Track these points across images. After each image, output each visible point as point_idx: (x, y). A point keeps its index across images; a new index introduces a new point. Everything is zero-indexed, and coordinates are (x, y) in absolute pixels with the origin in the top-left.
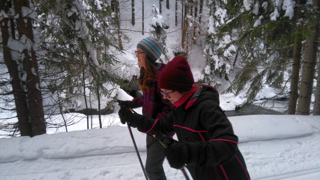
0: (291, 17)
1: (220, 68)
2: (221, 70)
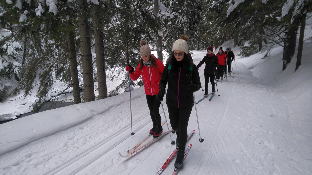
0: (55, 13)
1: (5, 68)
2: (7, 70)
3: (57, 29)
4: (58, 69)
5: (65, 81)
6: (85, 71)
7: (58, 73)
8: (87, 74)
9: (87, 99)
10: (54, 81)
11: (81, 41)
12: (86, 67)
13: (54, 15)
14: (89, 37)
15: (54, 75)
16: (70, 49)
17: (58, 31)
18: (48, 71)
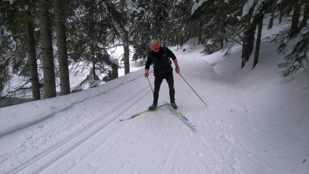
3: (14, 19)
4: (15, 63)
5: (23, 76)
6: (45, 65)
7: (16, 67)
8: (47, 68)
9: (47, 95)
10: (11, 76)
11: (42, 34)
12: (47, 61)
13: (11, 3)
14: (50, 29)
15: (11, 69)
16: (29, 41)
17: (15, 21)
18: (4, 64)
